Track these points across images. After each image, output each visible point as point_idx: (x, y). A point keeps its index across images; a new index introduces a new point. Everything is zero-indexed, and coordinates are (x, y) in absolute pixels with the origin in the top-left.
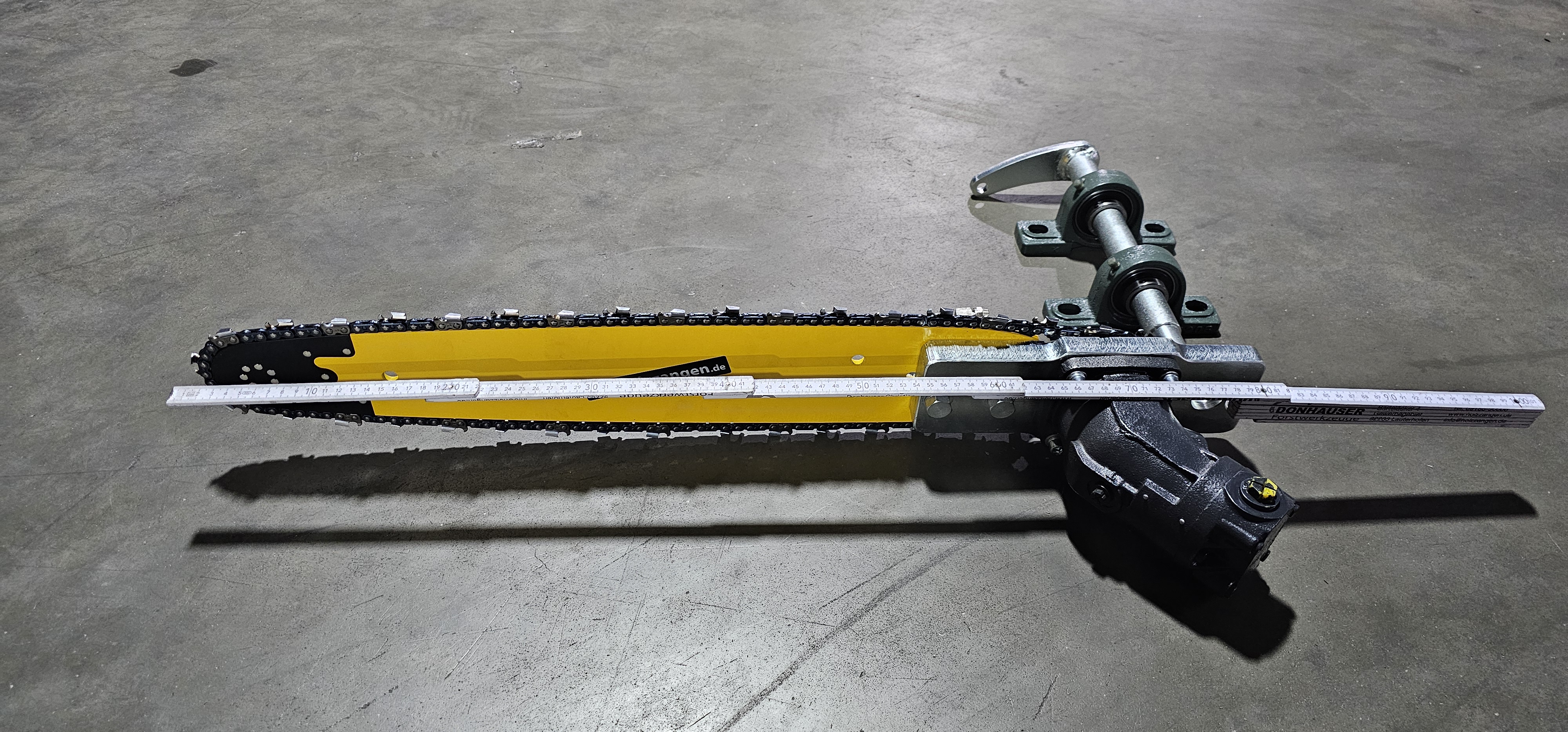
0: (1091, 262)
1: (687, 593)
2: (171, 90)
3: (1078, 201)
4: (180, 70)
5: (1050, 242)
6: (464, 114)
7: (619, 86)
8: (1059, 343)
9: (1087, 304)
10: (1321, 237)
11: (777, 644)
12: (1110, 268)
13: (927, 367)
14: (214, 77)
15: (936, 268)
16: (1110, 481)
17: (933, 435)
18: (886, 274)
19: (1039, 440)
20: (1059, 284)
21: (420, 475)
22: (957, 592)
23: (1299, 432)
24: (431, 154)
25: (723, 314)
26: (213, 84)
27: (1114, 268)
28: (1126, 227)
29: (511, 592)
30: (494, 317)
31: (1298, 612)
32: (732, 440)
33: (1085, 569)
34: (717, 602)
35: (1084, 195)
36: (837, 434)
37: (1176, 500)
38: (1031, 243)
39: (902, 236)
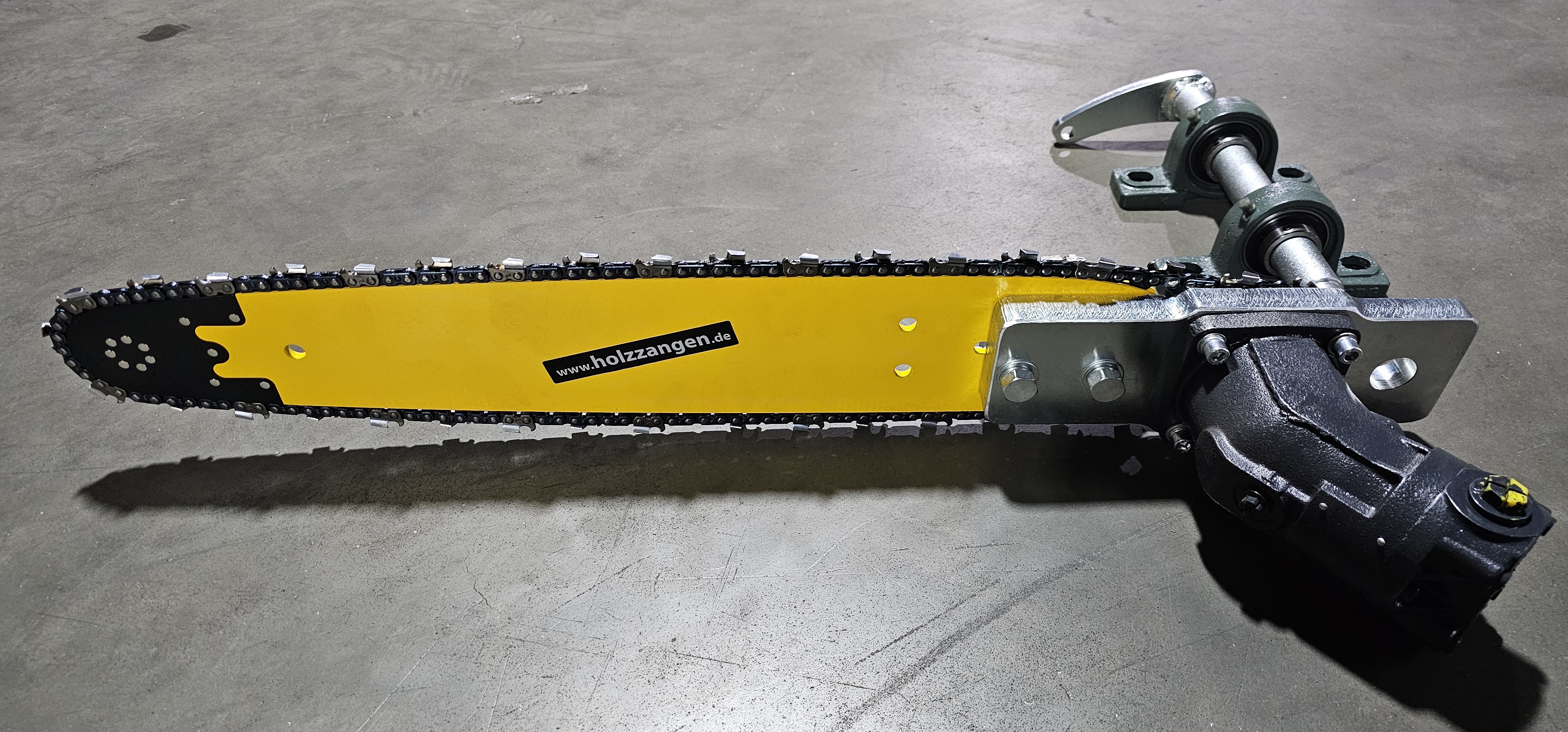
0: (1210, 216)
1: (674, 640)
2: (136, 54)
3: (1193, 137)
4: (148, 35)
5: (1156, 191)
6: (456, 71)
7: (636, 38)
8: (1186, 298)
9: (1210, 262)
10: (1507, 182)
11: (794, 715)
12: (1242, 212)
13: (1003, 331)
14: (184, 41)
15: (1012, 226)
16: (1268, 484)
17: (1012, 428)
18: (948, 233)
19: (1156, 434)
20: (1171, 242)
21: (341, 482)
22: (1049, 642)
23: (1514, 421)
24: (412, 113)
25: (724, 262)
26: (183, 48)
27: (1248, 211)
28: (1257, 166)
29: (436, 637)
30: (420, 269)
31: (1551, 675)
32: (744, 436)
33: (1231, 609)
34: (714, 654)
35: (1198, 131)
36: (883, 428)
37: (1370, 512)
38: (1132, 193)
39: (968, 190)
